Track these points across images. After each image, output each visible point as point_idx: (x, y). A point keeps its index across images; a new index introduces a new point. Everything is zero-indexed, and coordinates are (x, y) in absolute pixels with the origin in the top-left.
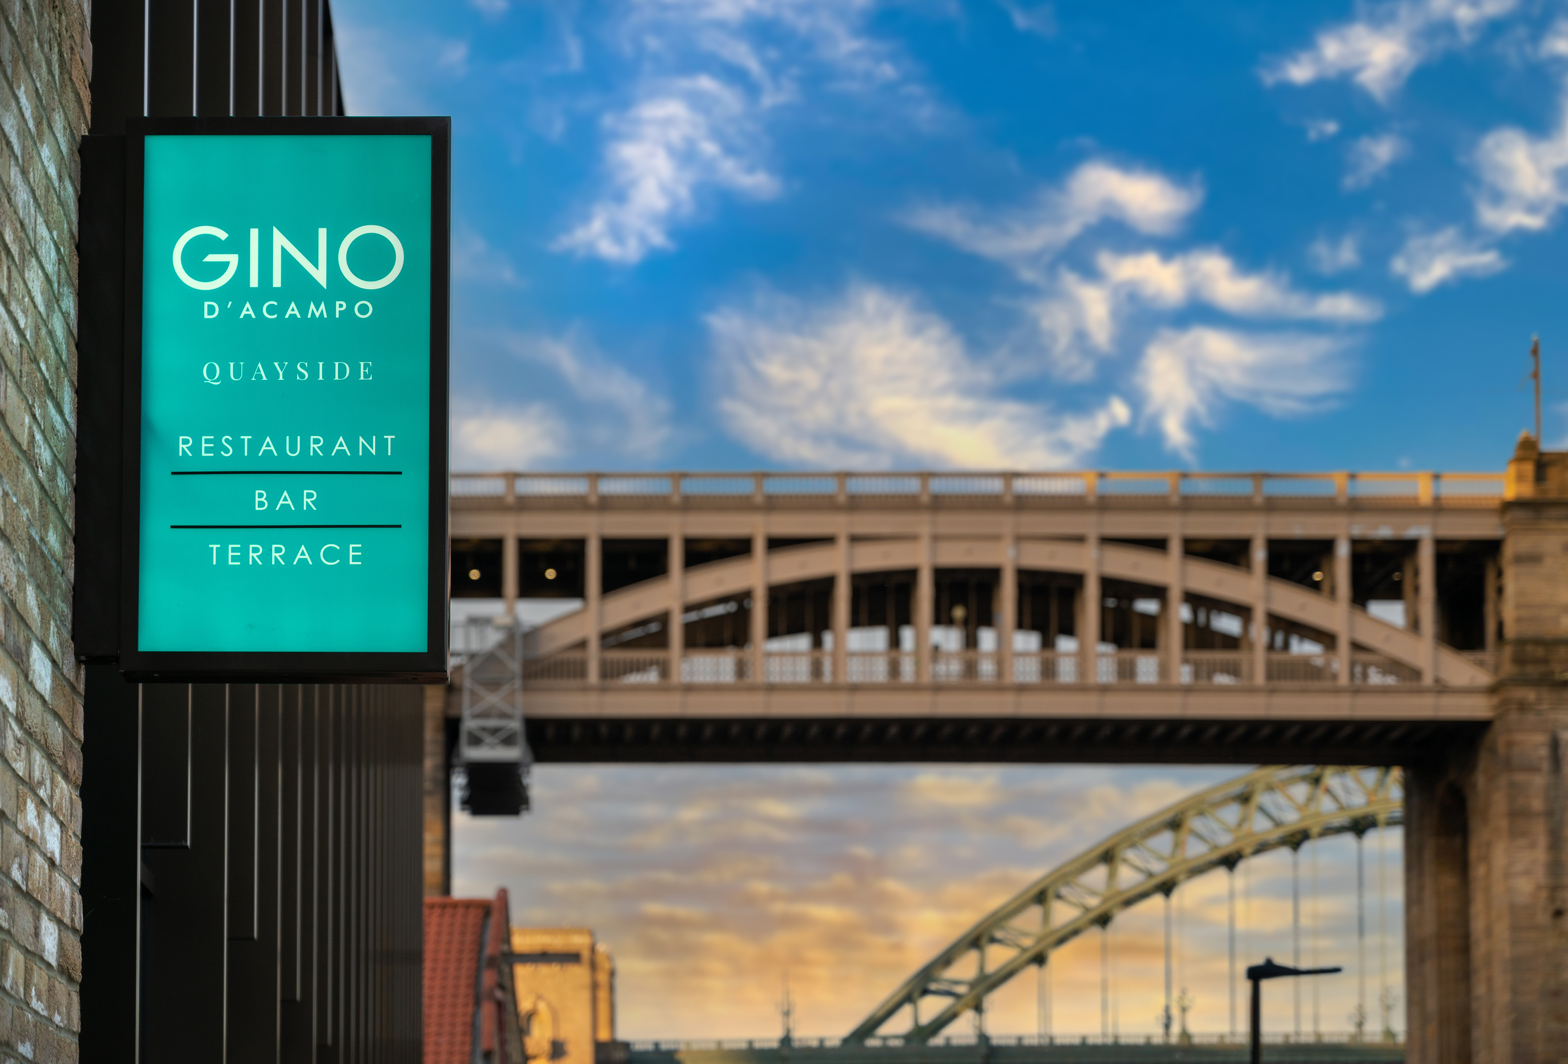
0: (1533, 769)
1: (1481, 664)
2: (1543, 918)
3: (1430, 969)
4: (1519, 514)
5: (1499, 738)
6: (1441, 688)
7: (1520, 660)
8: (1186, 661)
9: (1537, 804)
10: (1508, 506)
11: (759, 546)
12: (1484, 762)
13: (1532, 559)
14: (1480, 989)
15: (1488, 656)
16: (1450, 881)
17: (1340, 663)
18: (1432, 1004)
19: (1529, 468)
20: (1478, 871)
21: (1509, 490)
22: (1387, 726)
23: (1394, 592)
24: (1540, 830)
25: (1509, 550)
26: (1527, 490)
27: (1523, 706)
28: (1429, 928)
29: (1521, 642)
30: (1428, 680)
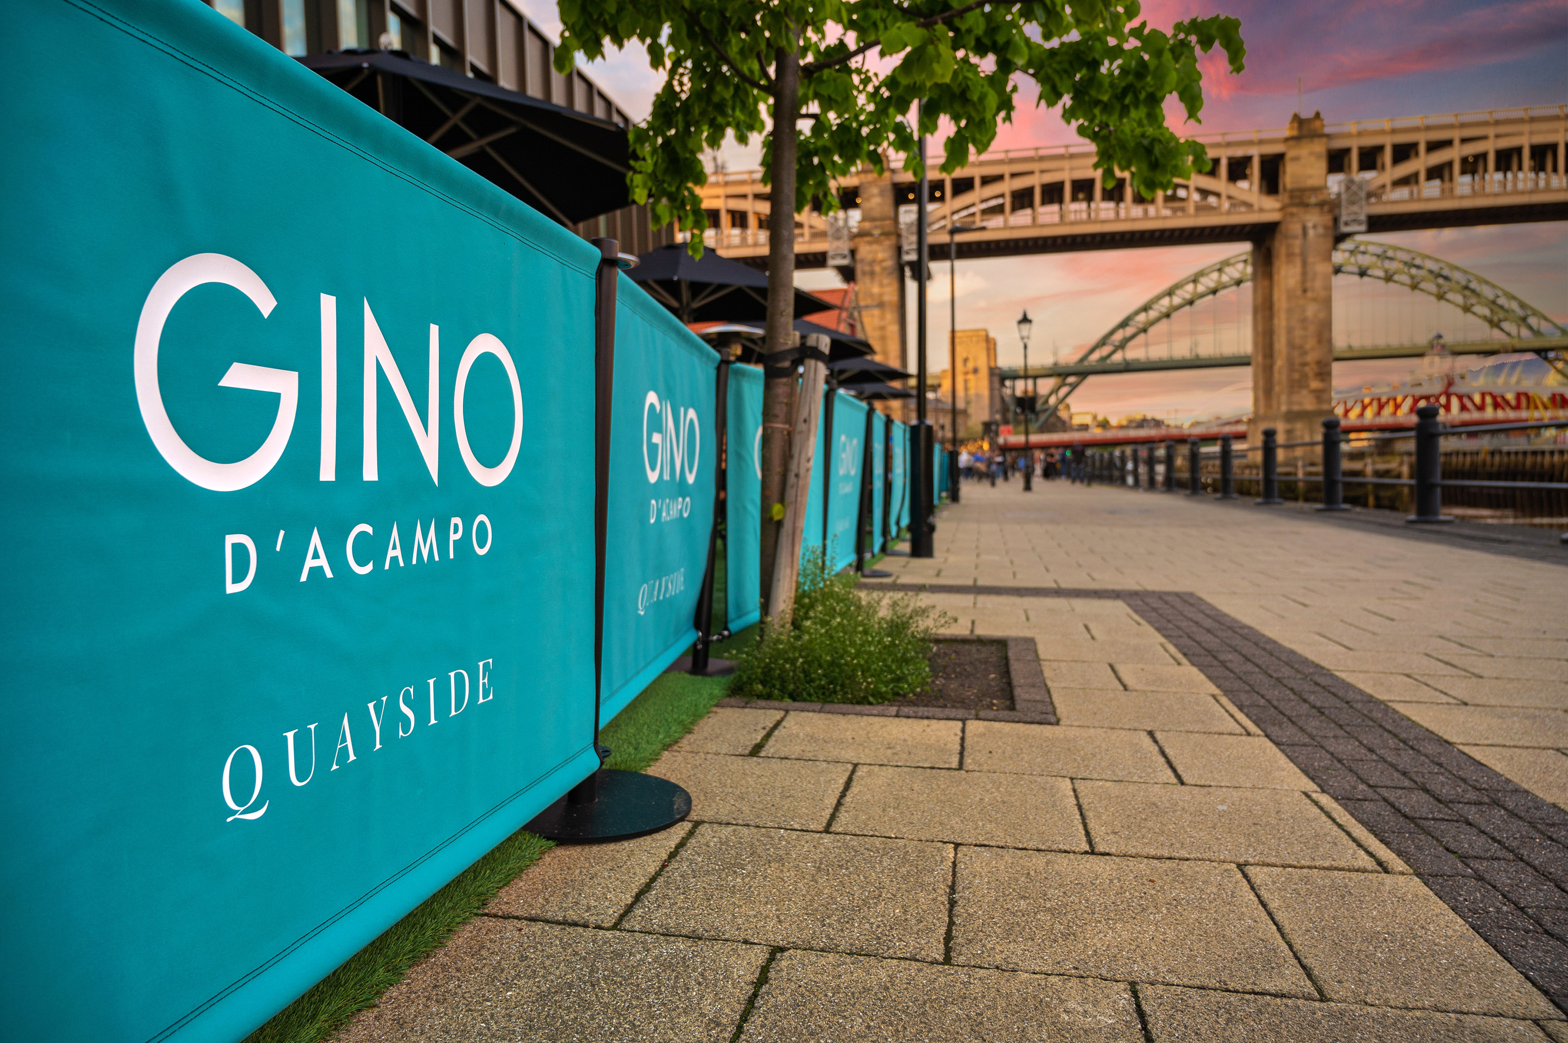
0: (1295, 237)
1: (1278, 201)
2: (1299, 292)
3: (1259, 316)
4: (1291, 143)
5: (1283, 228)
6: (1261, 210)
7: (1292, 197)
8: (1166, 208)
9: (1297, 250)
10: (1287, 140)
11: (1007, 177)
12: (1278, 238)
13: (1296, 159)
14: (1276, 321)
15: (1280, 197)
16: (1266, 283)
17: (1226, 205)
18: (1260, 328)
19: (1296, 125)
20: (1276, 277)
21: (1287, 133)
22: (1243, 227)
23: (1244, 177)
24: (1298, 261)
25: (1288, 156)
26: (1295, 133)
27: (1292, 215)
28: (1259, 300)
29: (1292, 191)
30: (1256, 207)
